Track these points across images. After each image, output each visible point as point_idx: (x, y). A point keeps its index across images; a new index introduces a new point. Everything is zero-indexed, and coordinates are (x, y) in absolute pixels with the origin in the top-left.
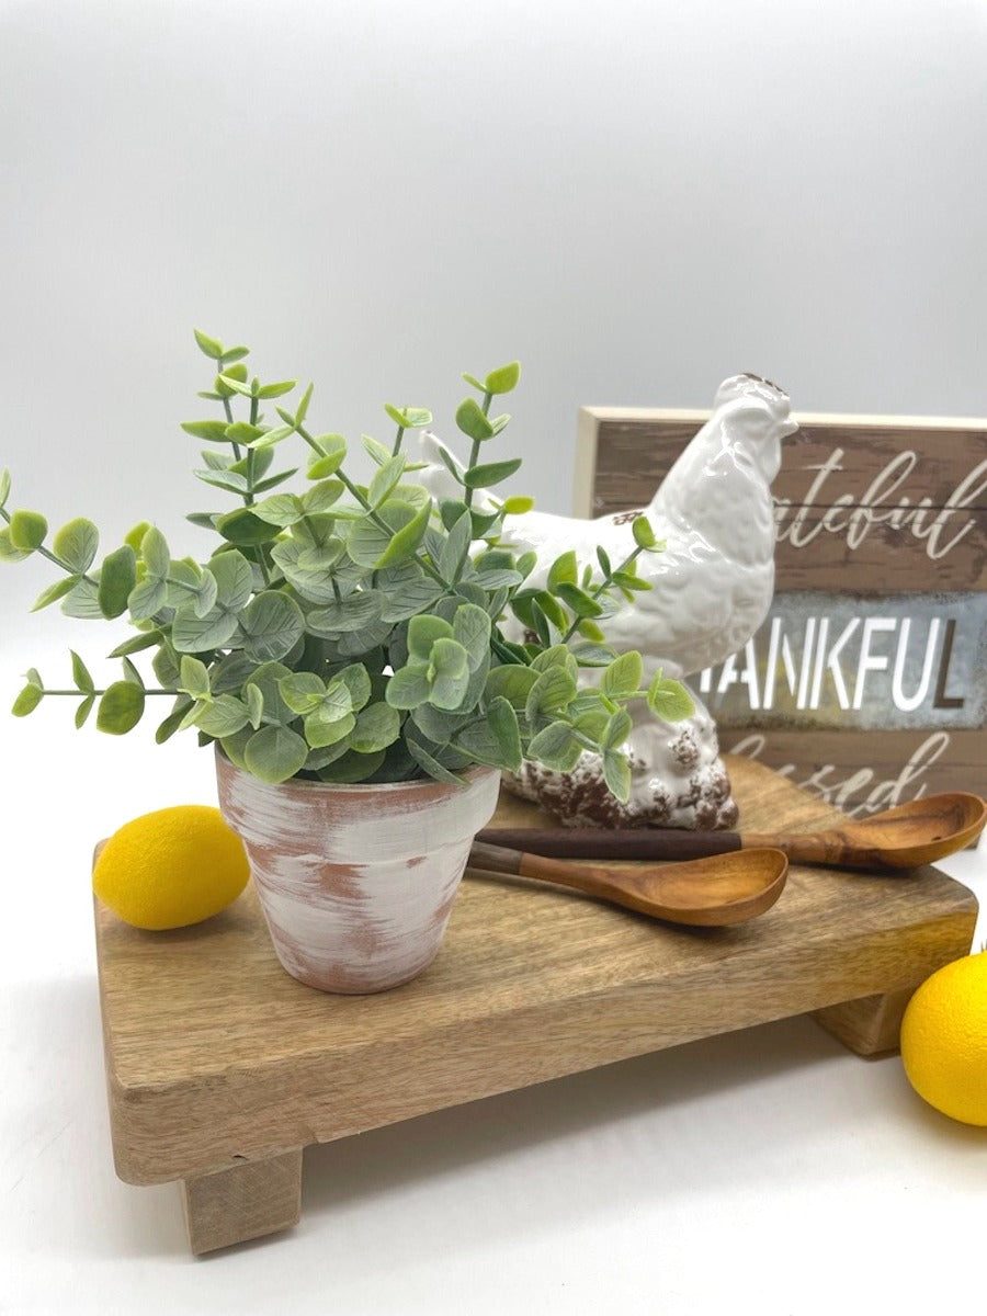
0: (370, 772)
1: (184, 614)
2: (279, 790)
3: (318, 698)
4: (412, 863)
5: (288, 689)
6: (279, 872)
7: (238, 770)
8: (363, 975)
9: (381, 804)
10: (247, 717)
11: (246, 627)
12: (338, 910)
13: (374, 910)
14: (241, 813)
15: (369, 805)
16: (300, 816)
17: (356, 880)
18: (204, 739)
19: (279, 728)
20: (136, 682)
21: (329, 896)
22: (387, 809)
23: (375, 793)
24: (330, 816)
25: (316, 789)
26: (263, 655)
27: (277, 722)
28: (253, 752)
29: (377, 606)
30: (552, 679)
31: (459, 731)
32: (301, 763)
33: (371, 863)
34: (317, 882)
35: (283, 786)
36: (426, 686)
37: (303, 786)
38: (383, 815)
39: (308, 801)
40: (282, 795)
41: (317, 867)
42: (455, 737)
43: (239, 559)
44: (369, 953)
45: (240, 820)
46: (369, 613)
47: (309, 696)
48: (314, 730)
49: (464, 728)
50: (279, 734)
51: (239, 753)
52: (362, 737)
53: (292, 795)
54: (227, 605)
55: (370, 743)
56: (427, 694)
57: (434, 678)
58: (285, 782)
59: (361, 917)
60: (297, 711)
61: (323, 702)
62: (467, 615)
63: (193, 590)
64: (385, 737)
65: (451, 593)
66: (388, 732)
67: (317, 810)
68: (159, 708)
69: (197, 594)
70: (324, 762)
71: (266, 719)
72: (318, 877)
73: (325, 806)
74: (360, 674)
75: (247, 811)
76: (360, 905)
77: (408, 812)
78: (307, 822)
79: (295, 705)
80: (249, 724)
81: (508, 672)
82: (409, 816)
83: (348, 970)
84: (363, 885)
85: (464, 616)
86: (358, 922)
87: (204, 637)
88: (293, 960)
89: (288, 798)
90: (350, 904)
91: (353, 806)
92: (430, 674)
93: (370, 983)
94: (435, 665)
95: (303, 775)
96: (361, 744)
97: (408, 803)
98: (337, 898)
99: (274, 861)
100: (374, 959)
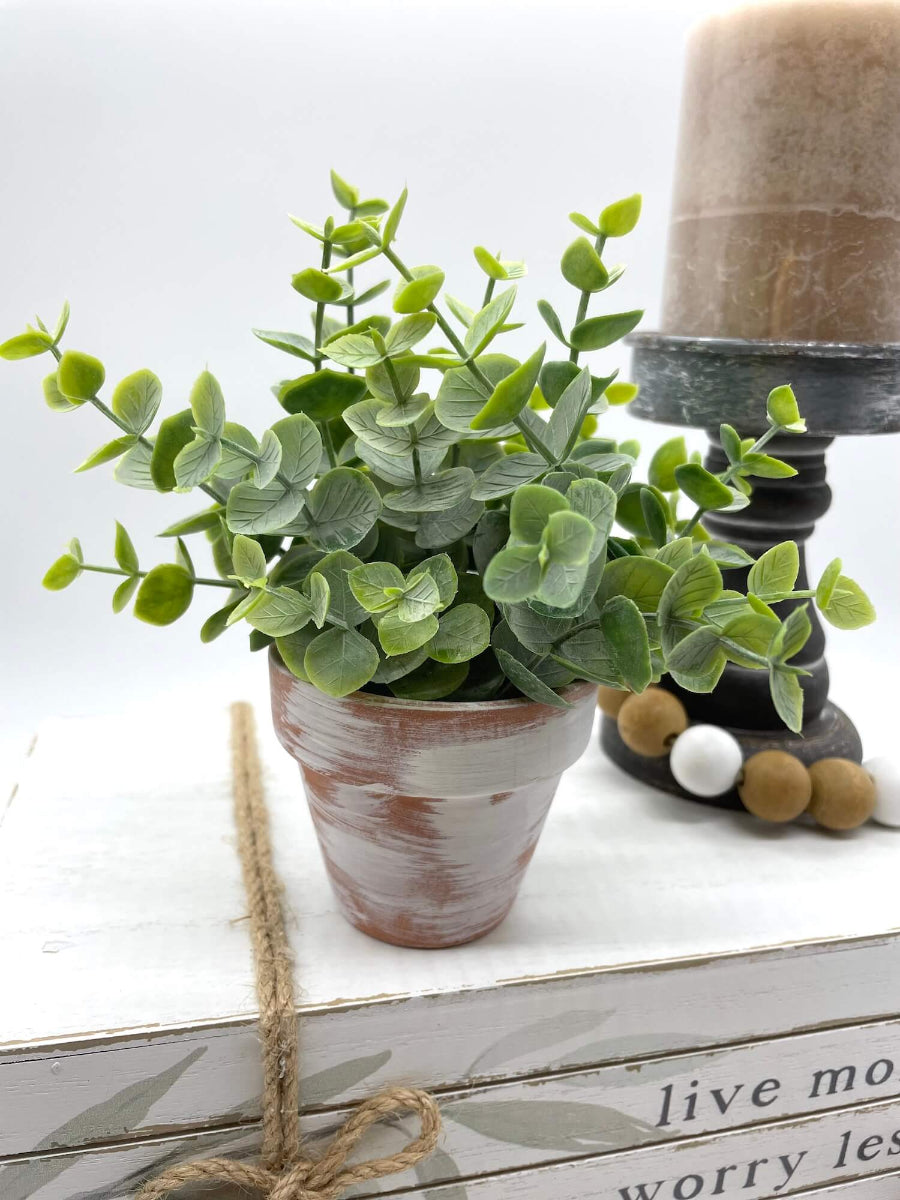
0: (453, 686)
1: (240, 491)
2: (344, 705)
3: (397, 594)
4: (496, 799)
5: (359, 582)
6: (339, 802)
7: (295, 679)
8: (432, 928)
9: (464, 726)
10: (310, 613)
11: (312, 511)
12: (408, 851)
13: (448, 852)
14: (297, 732)
15: (449, 727)
16: (368, 737)
17: (429, 816)
18: (259, 640)
19: (345, 631)
20: (185, 567)
21: (397, 833)
22: (471, 733)
23: (457, 713)
24: (403, 738)
25: (386, 705)
26: (332, 543)
27: (344, 624)
28: (315, 656)
29: (466, 485)
30: (692, 573)
31: (561, 641)
32: (370, 673)
33: (447, 797)
34: (382, 816)
35: (347, 700)
36: (536, 572)
37: (372, 701)
38: (466, 740)
39: (377, 720)
40: (346, 711)
41: (384, 799)
42: (556, 646)
43: (304, 424)
44: (442, 903)
45: (297, 740)
46: (456, 493)
47: (386, 591)
48: (389, 634)
49: (568, 637)
50: (346, 639)
51: (298, 659)
52: (444, 646)
53: (359, 711)
54: (291, 481)
55: (454, 652)
56: (534, 585)
57: (547, 564)
58: (351, 696)
59: (432, 860)
60: (370, 609)
61: (402, 599)
62: (583, 493)
63: (251, 457)
64: (472, 644)
65: (558, 469)
66: (476, 639)
67: (388, 731)
68: (207, 601)
69: (256, 462)
70: (397, 675)
71: (332, 619)
72: (384, 811)
73: (397, 727)
74: (445, 564)
75: (304, 728)
76: (433, 846)
77: (496, 738)
78: (376, 744)
79: (369, 601)
80: (312, 623)
81: (629, 566)
82: (499, 741)
83: (416, 921)
84: (438, 823)
85: (578, 494)
86: (430, 866)
87: (264, 517)
88: (351, 904)
89: (354, 715)
90: (420, 845)
91: (431, 727)
92: (543, 556)
93: (441, 937)
94: (549, 547)
95: (371, 688)
96: (443, 653)
97: (496, 726)
98: (407, 837)
99: (335, 789)
100: (448, 909)
